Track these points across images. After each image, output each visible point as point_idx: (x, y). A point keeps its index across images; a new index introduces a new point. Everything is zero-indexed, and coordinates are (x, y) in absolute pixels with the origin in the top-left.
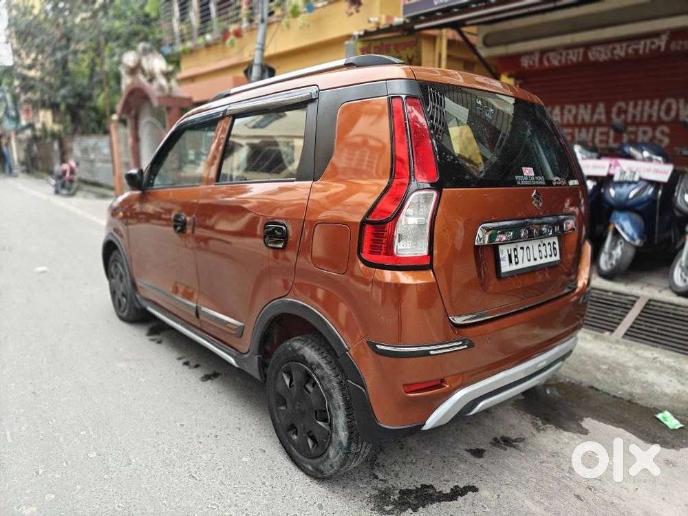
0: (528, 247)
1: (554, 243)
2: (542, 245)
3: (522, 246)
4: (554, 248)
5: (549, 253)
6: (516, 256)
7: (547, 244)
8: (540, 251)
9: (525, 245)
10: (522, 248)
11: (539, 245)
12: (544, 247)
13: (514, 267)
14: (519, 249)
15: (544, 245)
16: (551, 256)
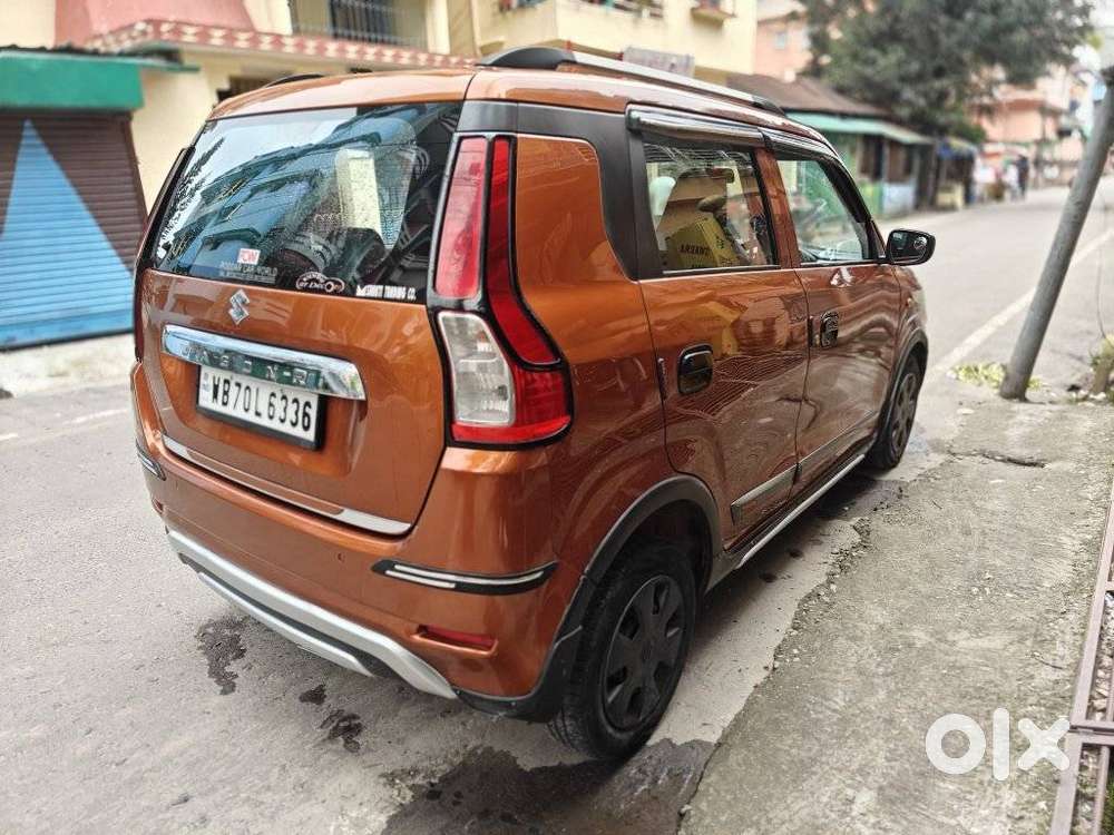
0: (248, 388)
1: (307, 404)
2: (279, 395)
3: (239, 381)
4: (306, 415)
5: (291, 416)
6: (226, 393)
7: (290, 400)
8: (271, 405)
9: (245, 381)
10: (238, 385)
11: (273, 395)
12: (284, 401)
13: (217, 407)
14: (233, 384)
15: (284, 398)
16: (294, 424)
